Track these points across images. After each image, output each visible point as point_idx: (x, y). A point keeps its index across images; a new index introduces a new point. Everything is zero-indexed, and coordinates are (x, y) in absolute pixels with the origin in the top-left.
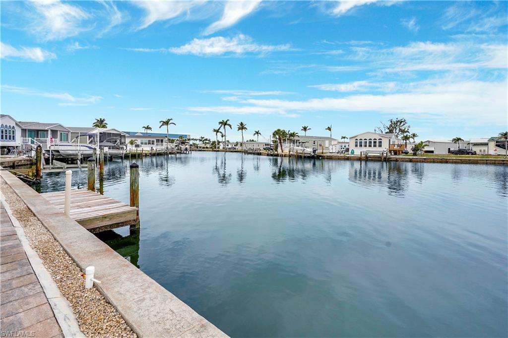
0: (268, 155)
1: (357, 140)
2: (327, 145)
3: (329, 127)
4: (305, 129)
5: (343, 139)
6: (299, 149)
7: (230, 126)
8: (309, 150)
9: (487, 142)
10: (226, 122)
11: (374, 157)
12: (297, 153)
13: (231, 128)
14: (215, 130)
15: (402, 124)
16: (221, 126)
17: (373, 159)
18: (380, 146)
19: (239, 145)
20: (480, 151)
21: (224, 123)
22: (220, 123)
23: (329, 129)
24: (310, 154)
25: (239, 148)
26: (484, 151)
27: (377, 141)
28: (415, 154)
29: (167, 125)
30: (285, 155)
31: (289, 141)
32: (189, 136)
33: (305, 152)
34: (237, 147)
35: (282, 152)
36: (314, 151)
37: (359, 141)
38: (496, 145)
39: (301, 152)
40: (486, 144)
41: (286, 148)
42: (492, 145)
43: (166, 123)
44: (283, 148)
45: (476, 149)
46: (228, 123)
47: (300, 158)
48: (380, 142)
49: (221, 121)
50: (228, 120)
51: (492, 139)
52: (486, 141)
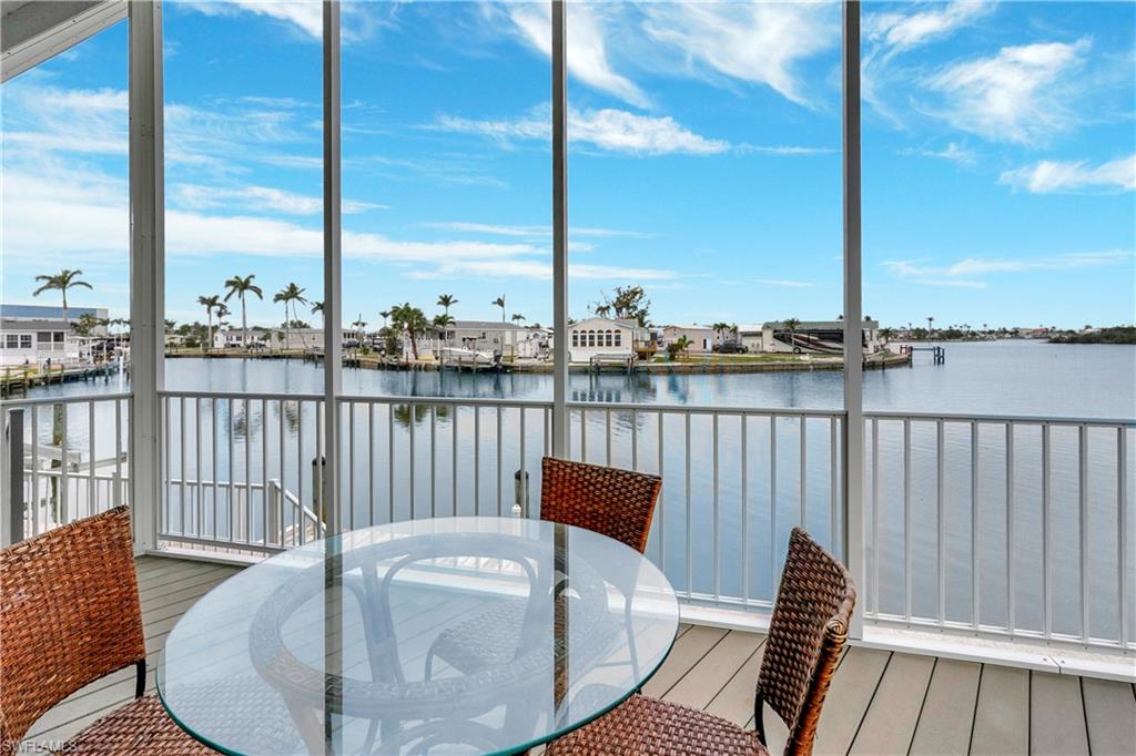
0: (381, 367)
1: (575, 332)
2: (508, 341)
3: (499, 300)
4: (446, 301)
5: (516, 320)
6: (460, 352)
7: (258, 291)
8: (486, 356)
9: (760, 330)
10: (247, 281)
11: (611, 365)
12: (461, 362)
13: (261, 297)
14: (203, 301)
15: (637, 297)
16: (233, 291)
17: (609, 369)
18: (618, 344)
19: (274, 337)
20: (753, 345)
21: (241, 285)
22: (229, 283)
23: (500, 303)
24: (488, 364)
25: (273, 345)
26: (758, 345)
27: (613, 335)
28: (672, 358)
29: (64, 288)
30: (426, 365)
31: (429, 332)
32: (106, 311)
33: (478, 359)
34: (268, 343)
35: (417, 358)
36: (497, 358)
37: (579, 335)
38: (775, 337)
39: (471, 359)
40: (759, 334)
41: (427, 351)
42: (768, 335)
43: (61, 282)
44: (418, 349)
45: (746, 342)
46: (253, 283)
47: (466, 371)
48: (618, 337)
49: (233, 279)
50: (252, 276)
51: (767, 326)
52: (758, 329)
